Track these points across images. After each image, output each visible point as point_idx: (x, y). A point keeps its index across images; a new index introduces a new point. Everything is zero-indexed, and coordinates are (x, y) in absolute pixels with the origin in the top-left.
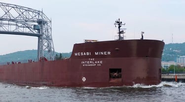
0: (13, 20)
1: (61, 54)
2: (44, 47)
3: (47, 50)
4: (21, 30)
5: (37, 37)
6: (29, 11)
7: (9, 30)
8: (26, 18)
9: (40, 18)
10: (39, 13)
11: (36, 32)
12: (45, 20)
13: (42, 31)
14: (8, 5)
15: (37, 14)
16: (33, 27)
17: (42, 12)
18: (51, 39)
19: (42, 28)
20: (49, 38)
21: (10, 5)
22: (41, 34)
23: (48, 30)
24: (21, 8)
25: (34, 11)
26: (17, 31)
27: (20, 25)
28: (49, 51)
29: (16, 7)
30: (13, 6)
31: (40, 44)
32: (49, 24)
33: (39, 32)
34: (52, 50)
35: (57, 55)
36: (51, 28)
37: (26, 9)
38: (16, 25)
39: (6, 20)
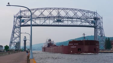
0: (79, 18)
1: (109, 38)
2: (98, 34)
3: (100, 35)
4: (84, 24)
5: (94, 28)
6: (88, 12)
7: (77, 25)
8: (87, 17)
9: (95, 16)
10: (94, 13)
11: (93, 25)
12: (99, 17)
13: (96, 24)
14: (76, 10)
15: (93, 14)
16: (91, 22)
17: (96, 13)
18: (103, 29)
19: (96, 22)
20: (101, 28)
21: (77, 10)
22: (96, 26)
23: (100, 23)
24: (84, 11)
25: (91, 12)
26: (81, 25)
27: (83, 21)
28: (101, 36)
29: (80, 10)
30: (79, 10)
31: (96, 32)
32: (101, 20)
33: (95, 25)
34: (103, 35)
35: (106, 38)
36: (102, 22)
37: (87, 11)
38: (81, 21)
39: (75, 18)
